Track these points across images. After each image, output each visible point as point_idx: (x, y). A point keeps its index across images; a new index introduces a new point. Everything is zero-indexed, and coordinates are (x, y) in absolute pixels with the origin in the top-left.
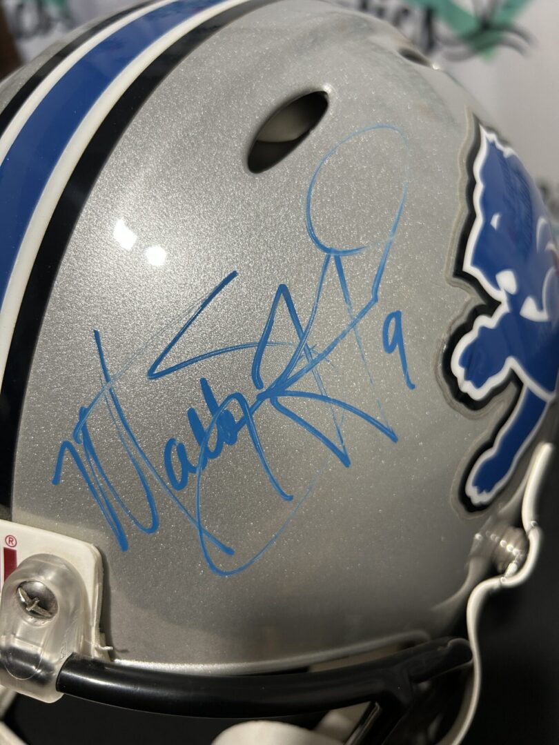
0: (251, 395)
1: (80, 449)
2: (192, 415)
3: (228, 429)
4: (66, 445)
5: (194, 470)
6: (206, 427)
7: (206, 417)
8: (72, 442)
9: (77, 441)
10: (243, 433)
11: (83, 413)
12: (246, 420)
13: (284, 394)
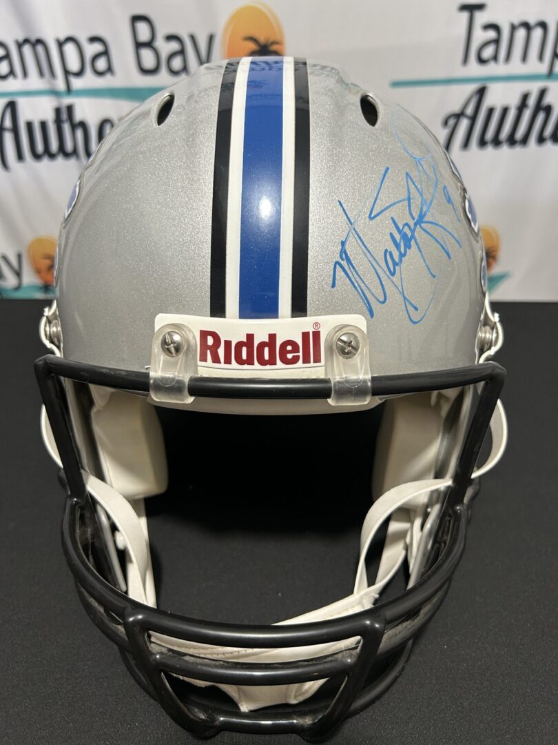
0: (412, 223)
1: (344, 263)
2: (391, 235)
3: (408, 241)
4: (337, 263)
5: (397, 264)
6: (398, 242)
7: (398, 237)
8: (340, 261)
9: (343, 260)
10: (413, 243)
11: (343, 243)
12: (413, 236)
13: (423, 222)
